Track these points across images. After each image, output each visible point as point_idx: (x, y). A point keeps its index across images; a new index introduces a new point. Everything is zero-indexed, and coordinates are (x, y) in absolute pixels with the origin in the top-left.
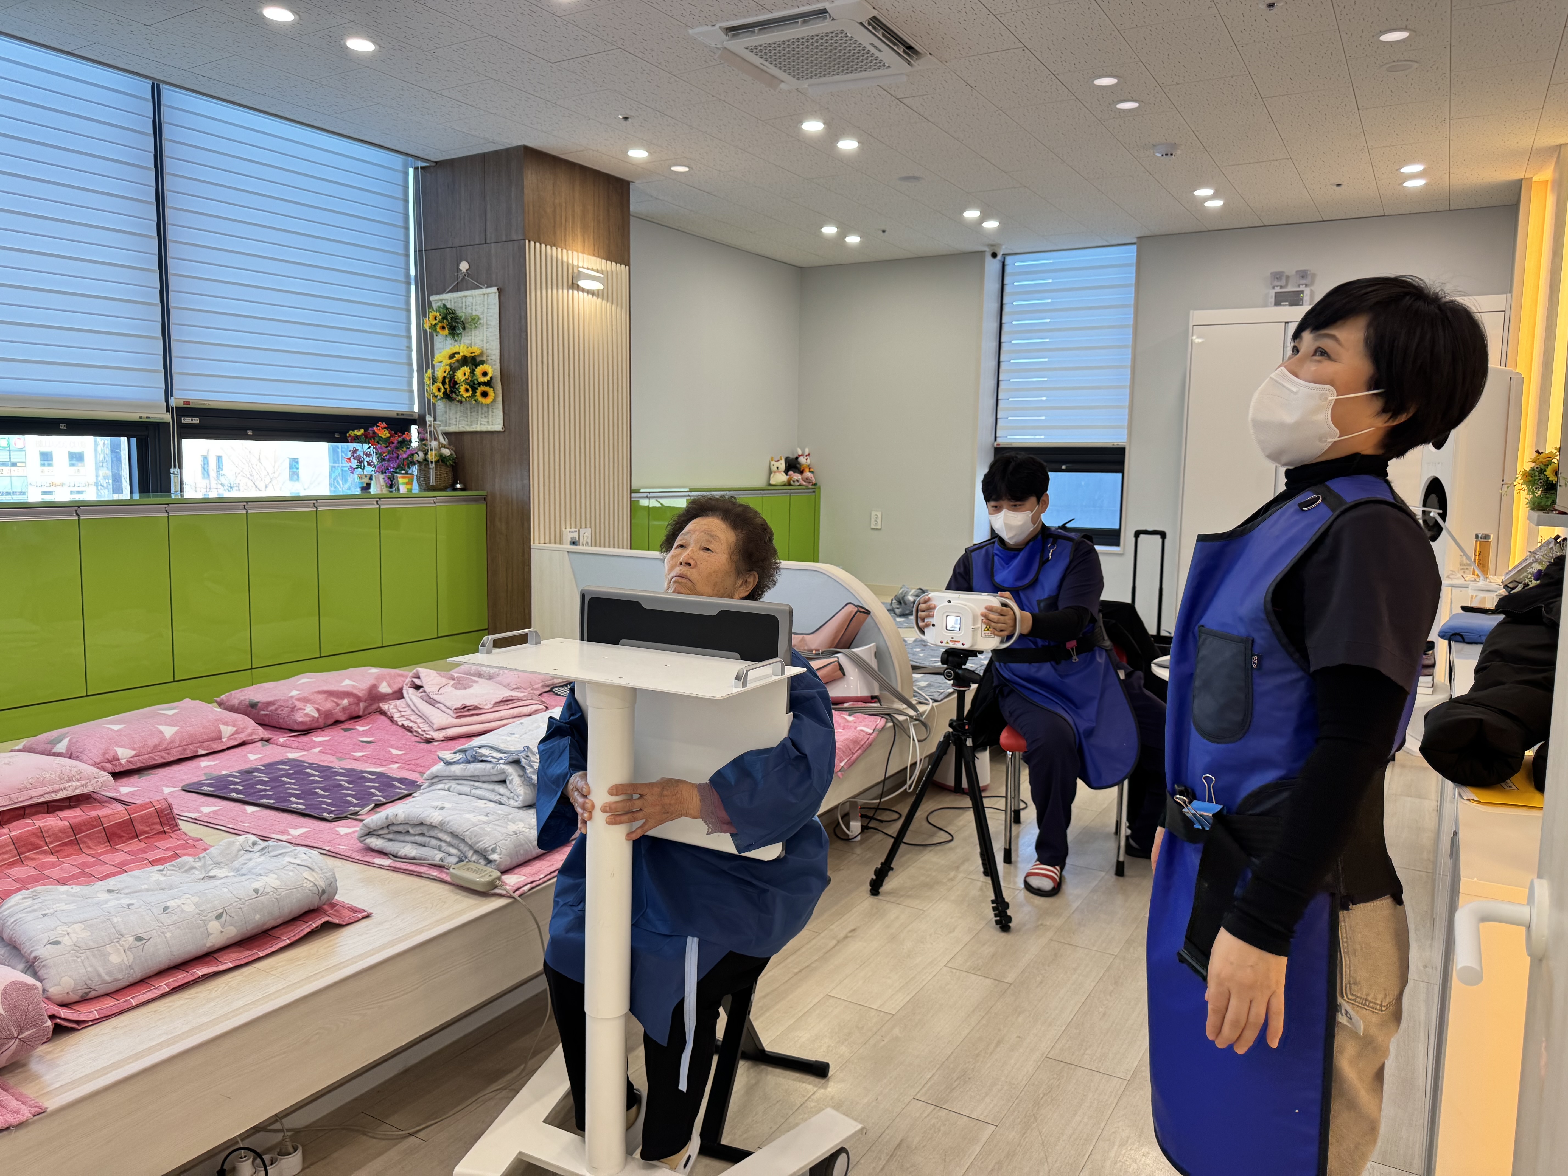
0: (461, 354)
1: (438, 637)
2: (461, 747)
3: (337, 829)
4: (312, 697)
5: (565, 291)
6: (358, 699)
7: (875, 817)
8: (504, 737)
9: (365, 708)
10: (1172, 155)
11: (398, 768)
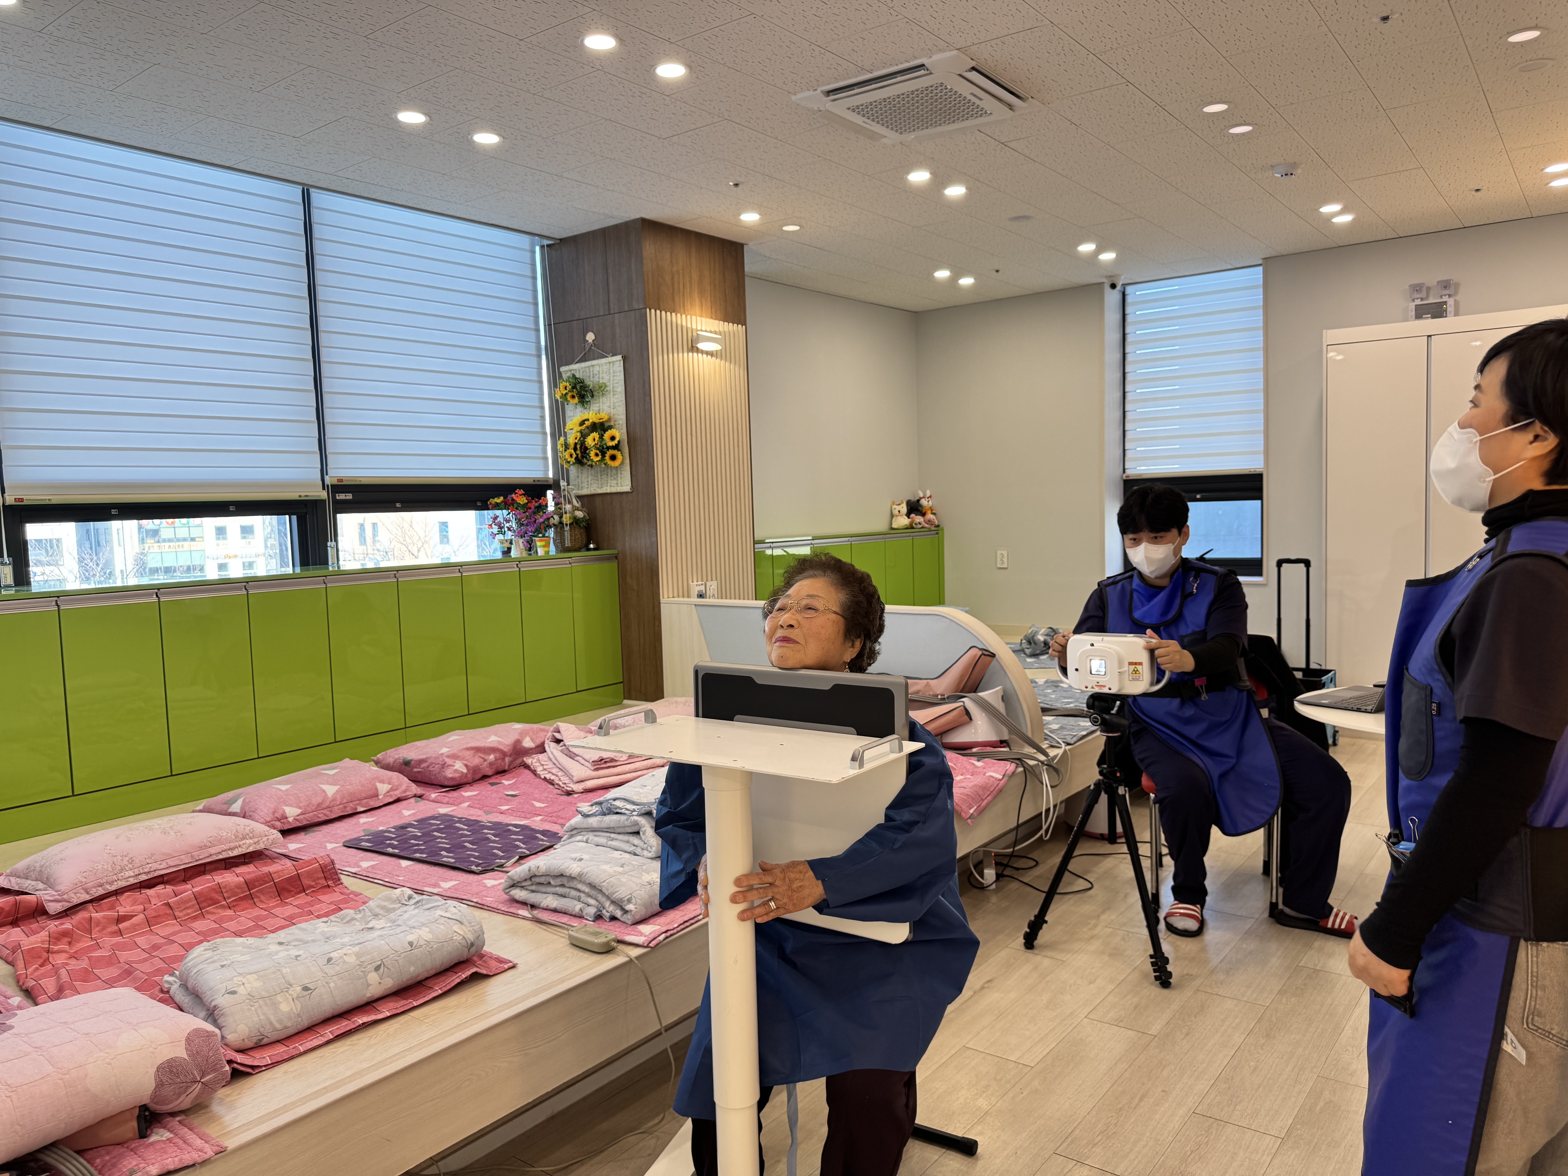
0: (591, 421)
1: (577, 692)
2: (597, 800)
3: (484, 881)
4: (460, 754)
5: (686, 354)
6: (504, 754)
7: (1010, 864)
8: (637, 790)
9: (511, 763)
10: (1292, 174)
11: (541, 820)
